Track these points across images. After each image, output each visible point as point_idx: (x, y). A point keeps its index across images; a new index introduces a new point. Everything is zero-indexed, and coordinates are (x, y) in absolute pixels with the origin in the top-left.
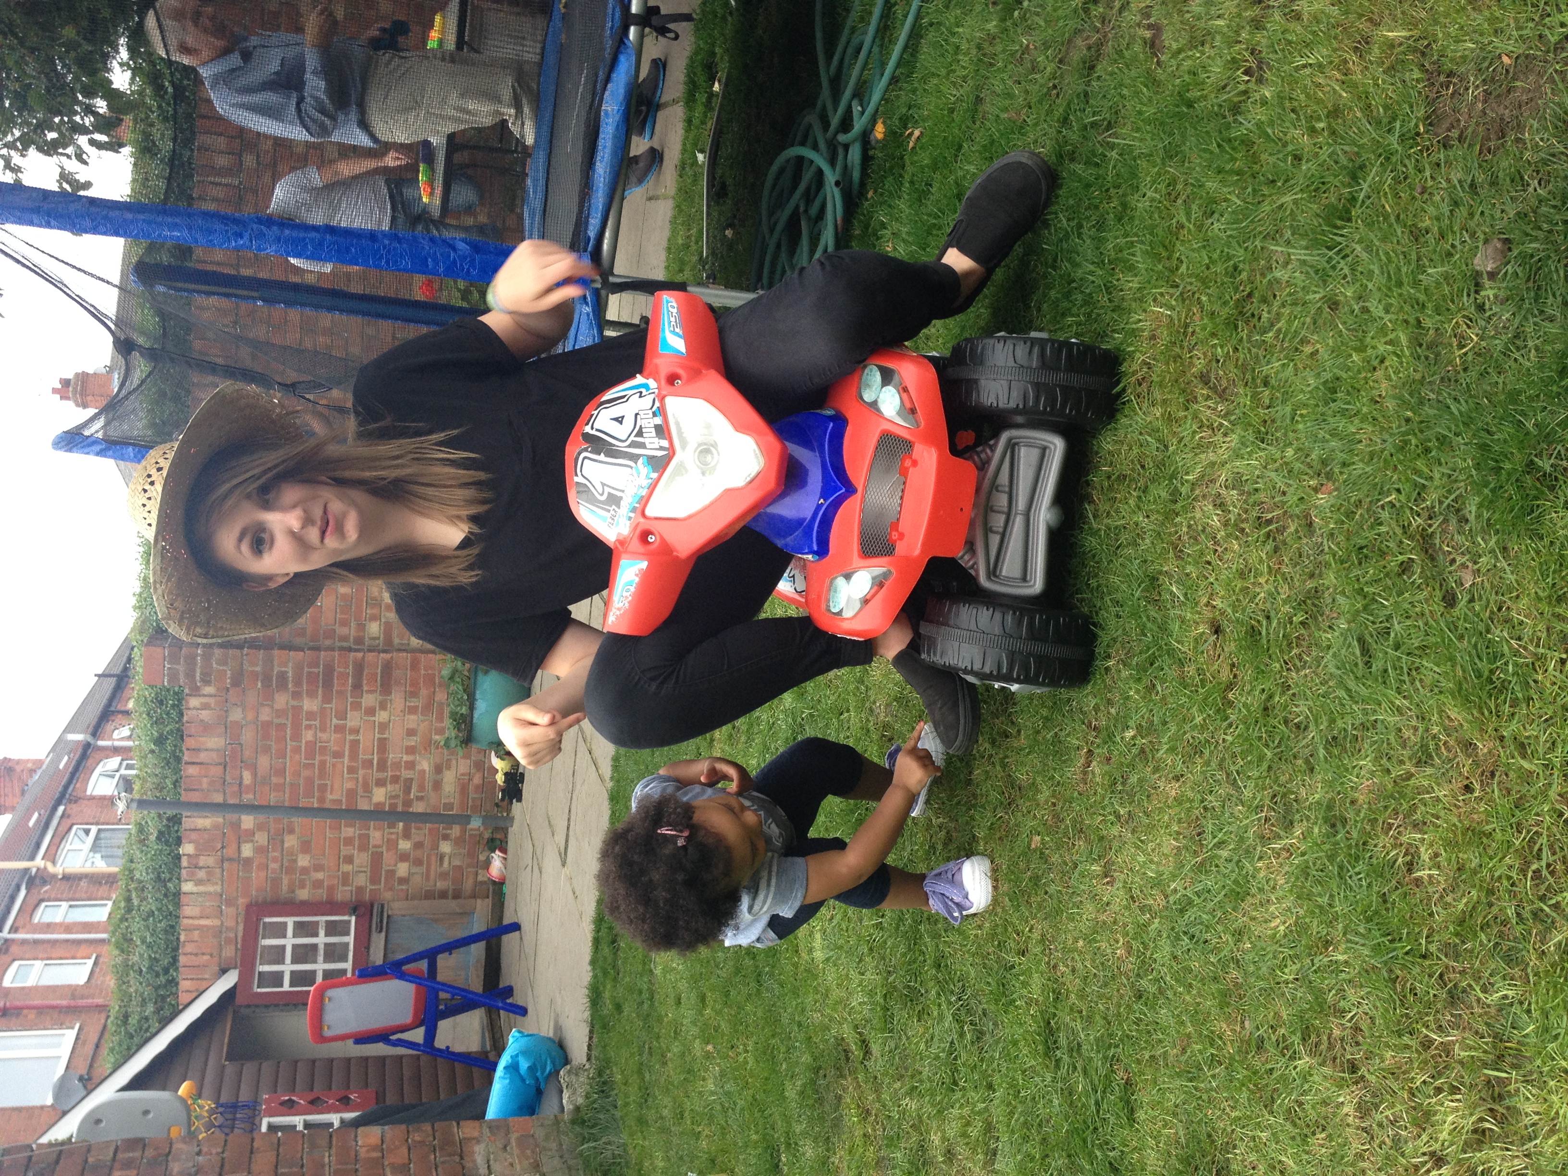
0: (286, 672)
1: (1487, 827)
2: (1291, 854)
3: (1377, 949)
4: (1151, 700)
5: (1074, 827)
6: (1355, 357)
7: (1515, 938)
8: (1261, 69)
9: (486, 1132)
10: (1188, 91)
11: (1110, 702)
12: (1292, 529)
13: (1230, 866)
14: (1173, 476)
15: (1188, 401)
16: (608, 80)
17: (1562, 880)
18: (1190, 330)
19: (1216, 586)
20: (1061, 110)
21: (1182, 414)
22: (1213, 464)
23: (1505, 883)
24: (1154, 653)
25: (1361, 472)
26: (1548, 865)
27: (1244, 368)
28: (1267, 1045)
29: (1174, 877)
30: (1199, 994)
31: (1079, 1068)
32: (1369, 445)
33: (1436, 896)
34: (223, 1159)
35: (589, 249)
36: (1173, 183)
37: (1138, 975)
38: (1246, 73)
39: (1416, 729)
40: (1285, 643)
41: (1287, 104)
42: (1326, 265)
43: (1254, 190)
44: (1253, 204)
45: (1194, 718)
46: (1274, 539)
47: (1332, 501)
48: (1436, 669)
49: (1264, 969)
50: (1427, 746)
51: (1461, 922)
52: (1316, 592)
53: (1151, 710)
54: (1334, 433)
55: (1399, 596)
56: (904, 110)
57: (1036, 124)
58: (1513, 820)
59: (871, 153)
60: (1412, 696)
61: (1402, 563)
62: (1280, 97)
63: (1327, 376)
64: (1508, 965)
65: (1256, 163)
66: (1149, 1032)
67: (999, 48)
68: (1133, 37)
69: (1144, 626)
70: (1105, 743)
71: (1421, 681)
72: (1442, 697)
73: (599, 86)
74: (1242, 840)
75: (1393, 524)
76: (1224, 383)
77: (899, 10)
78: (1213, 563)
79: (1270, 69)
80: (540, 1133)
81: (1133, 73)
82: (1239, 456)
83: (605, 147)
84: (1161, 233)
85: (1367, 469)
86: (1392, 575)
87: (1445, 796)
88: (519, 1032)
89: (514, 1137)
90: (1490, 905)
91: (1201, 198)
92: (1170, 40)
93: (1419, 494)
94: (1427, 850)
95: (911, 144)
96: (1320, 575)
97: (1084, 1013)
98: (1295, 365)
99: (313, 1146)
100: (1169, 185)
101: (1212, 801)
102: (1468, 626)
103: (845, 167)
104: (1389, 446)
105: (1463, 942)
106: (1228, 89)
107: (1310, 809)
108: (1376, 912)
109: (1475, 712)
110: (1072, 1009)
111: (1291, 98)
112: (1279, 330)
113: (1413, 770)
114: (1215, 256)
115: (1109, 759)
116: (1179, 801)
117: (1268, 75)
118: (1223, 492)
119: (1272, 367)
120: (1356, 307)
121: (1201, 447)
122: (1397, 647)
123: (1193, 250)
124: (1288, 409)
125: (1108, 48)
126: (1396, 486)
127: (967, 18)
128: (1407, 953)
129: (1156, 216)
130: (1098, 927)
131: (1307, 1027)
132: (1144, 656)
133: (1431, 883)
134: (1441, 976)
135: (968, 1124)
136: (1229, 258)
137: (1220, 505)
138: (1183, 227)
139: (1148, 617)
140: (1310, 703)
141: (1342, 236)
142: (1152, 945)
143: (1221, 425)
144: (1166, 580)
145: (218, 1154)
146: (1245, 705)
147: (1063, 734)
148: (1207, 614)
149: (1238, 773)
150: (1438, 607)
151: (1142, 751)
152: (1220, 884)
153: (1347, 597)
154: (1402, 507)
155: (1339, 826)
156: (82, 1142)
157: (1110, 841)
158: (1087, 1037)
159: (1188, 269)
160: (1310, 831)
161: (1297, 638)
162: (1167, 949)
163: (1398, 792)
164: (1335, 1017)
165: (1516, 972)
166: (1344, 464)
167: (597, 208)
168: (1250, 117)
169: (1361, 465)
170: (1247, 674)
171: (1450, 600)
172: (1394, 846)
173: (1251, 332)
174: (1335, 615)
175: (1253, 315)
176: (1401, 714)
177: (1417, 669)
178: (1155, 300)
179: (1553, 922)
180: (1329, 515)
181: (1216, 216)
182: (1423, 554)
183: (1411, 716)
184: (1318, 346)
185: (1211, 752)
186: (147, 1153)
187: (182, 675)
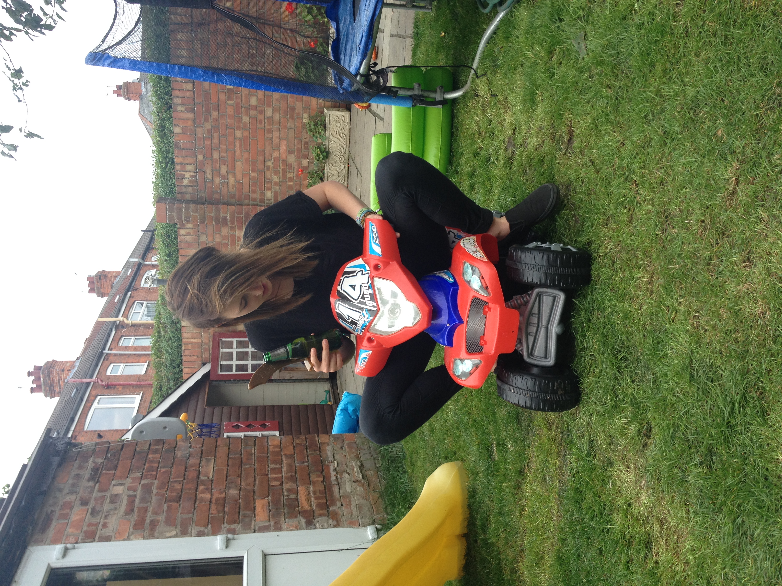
0: (227, 217)
9: (332, 440)
34: (202, 450)
80: (359, 441)
88: (348, 393)
89: (346, 443)
99: (247, 445)
145: (200, 447)
156: (134, 440)
186: (165, 446)
187: (175, 218)
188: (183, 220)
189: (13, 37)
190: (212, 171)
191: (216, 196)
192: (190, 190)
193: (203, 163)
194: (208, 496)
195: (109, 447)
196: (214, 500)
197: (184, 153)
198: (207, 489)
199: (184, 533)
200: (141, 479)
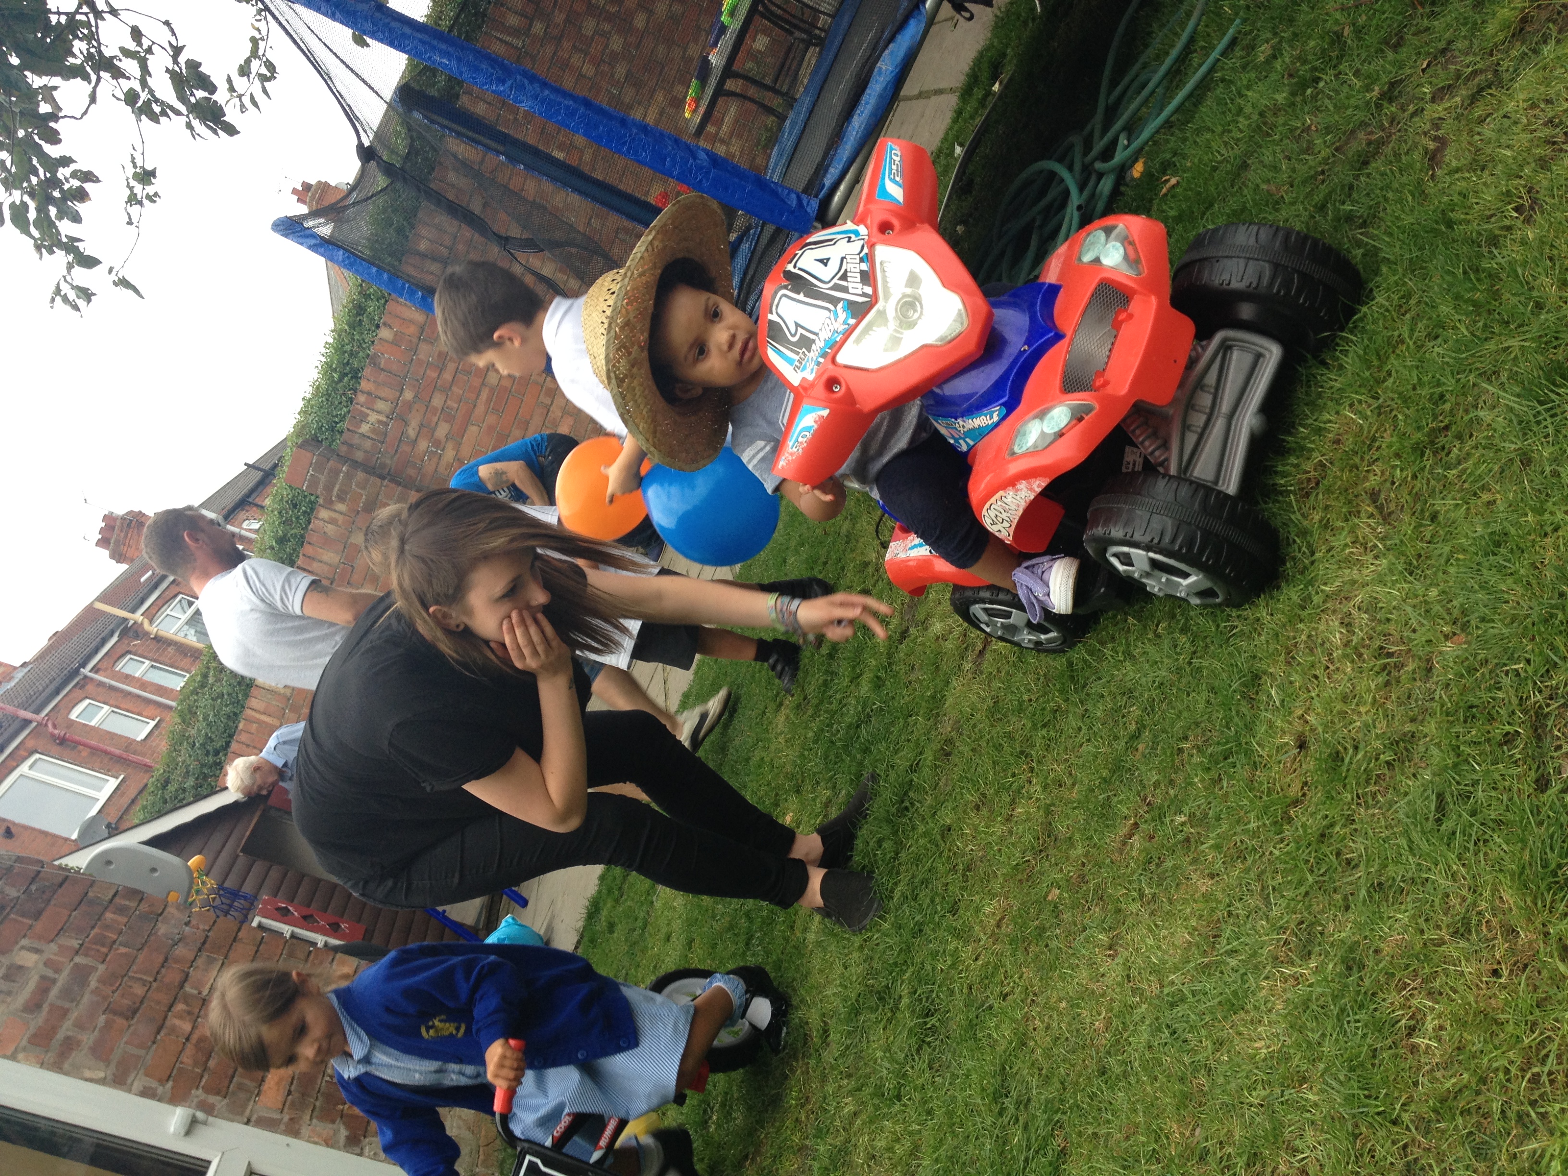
1: (1501, 1016)
2: (1299, 984)
3: (1349, 1099)
4: (1213, 793)
5: (1096, 891)
6: (1530, 518)
7: (1492, 1133)
8: (1533, 209)
10: (1452, 211)
11: (1172, 782)
12: (1410, 667)
13: (1234, 976)
14: (1311, 583)
15: (1350, 513)
16: (892, 39)
17: (1559, 1092)
18: (1377, 444)
19: (1315, 701)
20: (1321, 196)
21: (1339, 524)
22: (1354, 582)
23: (1501, 1075)
24: (1231, 748)
25: (1496, 631)
26: (1550, 1073)
27: (1417, 497)
28: (1209, 1159)
29: (1176, 969)
30: (1163, 1091)
31: (1021, 1122)
32: (1515, 608)
33: (1427, 1068)
34: (207, 936)
35: (821, 196)
36: (1408, 296)
37: (1109, 1053)
38: (1516, 209)
39: (1464, 899)
40: (1365, 776)
41: (1547, 250)
42: (1532, 418)
43: (1485, 325)
44: (1479, 339)
45: (1249, 822)
46: (1389, 674)
47: (1460, 652)
48: (1504, 846)
49: (1233, 1085)
50: (1470, 919)
51: (1443, 1101)
52: (1413, 736)
53: (1210, 803)
54: (1484, 586)
55: (1492, 764)
56: (1168, 156)
57: (1293, 204)
58: (1530, 1018)
59: (1122, 189)
60: (1471, 867)
61: (1508, 733)
62: (1542, 242)
63: (1497, 528)
64: (1475, 1157)
65: (1496, 300)
66: (1100, 1110)
67: (1281, 120)
68: (1415, 145)
69: (1231, 718)
70: (1153, 820)
71: (1486, 854)
72: (1501, 876)
73: (882, 44)
74: (1255, 954)
75: (1512, 692)
76: (1392, 506)
77: (1196, 60)
78: (1321, 678)
79: (1542, 213)
81: (1404, 179)
82: (1382, 582)
83: (867, 103)
84: (1379, 341)
85: (1504, 631)
86: (1493, 742)
87: (1470, 973)
88: (513, 919)
90: (1478, 1093)
91: (1430, 318)
92: (1451, 157)
93: (1548, 671)
94: (1433, 1019)
95: (1164, 190)
96: (1422, 721)
97: (1044, 1071)
98: (1468, 509)
99: (293, 954)
100: (1403, 297)
101: (1239, 909)
102: (1551, 814)
103: (1093, 195)
104: (1535, 617)
105: (1438, 1121)
106: (1493, 220)
107: (1332, 945)
108: (1362, 1065)
109: (1529, 900)
110: (1033, 1064)
111: (1552, 246)
112: (1465, 470)
113: (1447, 937)
114: (1425, 379)
115: (1151, 838)
116: (1207, 897)
117: (1538, 217)
118: (1355, 612)
119: (1443, 504)
120: (1548, 469)
121: (1348, 562)
122: (1473, 814)
123: (1405, 366)
124: (1447, 549)
125: (1388, 150)
126: (1527, 656)
127: (1260, 84)
128: (1378, 1114)
129: (1381, 322)
130: (1086, 994)
131: (1255, 1154)
132: (1221, 748)
133: (1426, 1053)
134: (1405, 1146)
135: (898, 1140)
136: (1439, 384)
137: (1347, 624)
138: (1403, 342)
139: (1238, 712)
140: (1368, 843)
141: (1558, 394)
142: (1132, 1028)
143: (1375, 546)
144: (1269, 681)
145: (204, 930)
146: (1304, 826)
147: (1116, 799)
148: (1298, 726)
149: (1274, 889)
150: (1528, 788)
151: (1188, 840)
152: (1220, 990)
153: (1442, 751)
154: (1526, 678)
155: (1355, 969)
156: (90, 875)
157: (1126, 916)
158: (1041, 1095)
159: (1395, 382)
160: (1324, 965)
161: (1378, 776)
162: (1145, 1036)
163: (1425, 955)
164: (1286, 1153)
165: (1482, 1167)
166: (1483, 620)
167: (841, 160)
168: (1505, 253)
169: (1499, 625)
170: (1316, 796)
171: (1542, 784)
172: (1403, 1006)
173: (1436, 464)
174: (1423, 765)
175: (1443, 448)
176: (1455, 881)
177: (1486, 841)
178: (1351, 405)
179: (1535, 1131)
180: (1451, 664)
181: (1439, 340)
182: (1531, 731)
183: (1463, 885)
184: (1499, 496)
185: (1255, 861)
186: (141, 906)
187: (321, 485)
188: (335, 493)
189: (163, 119)
190: (421, 426)
191: (411, 472)
192: (368, 444)
193: (409, 405)
194: (187, 1027)
195: (39, 872)
196: (195, 1038)
197: (382, 376)
198: (189, 1013)
199: (119, 1081)
200: (77, 952)
